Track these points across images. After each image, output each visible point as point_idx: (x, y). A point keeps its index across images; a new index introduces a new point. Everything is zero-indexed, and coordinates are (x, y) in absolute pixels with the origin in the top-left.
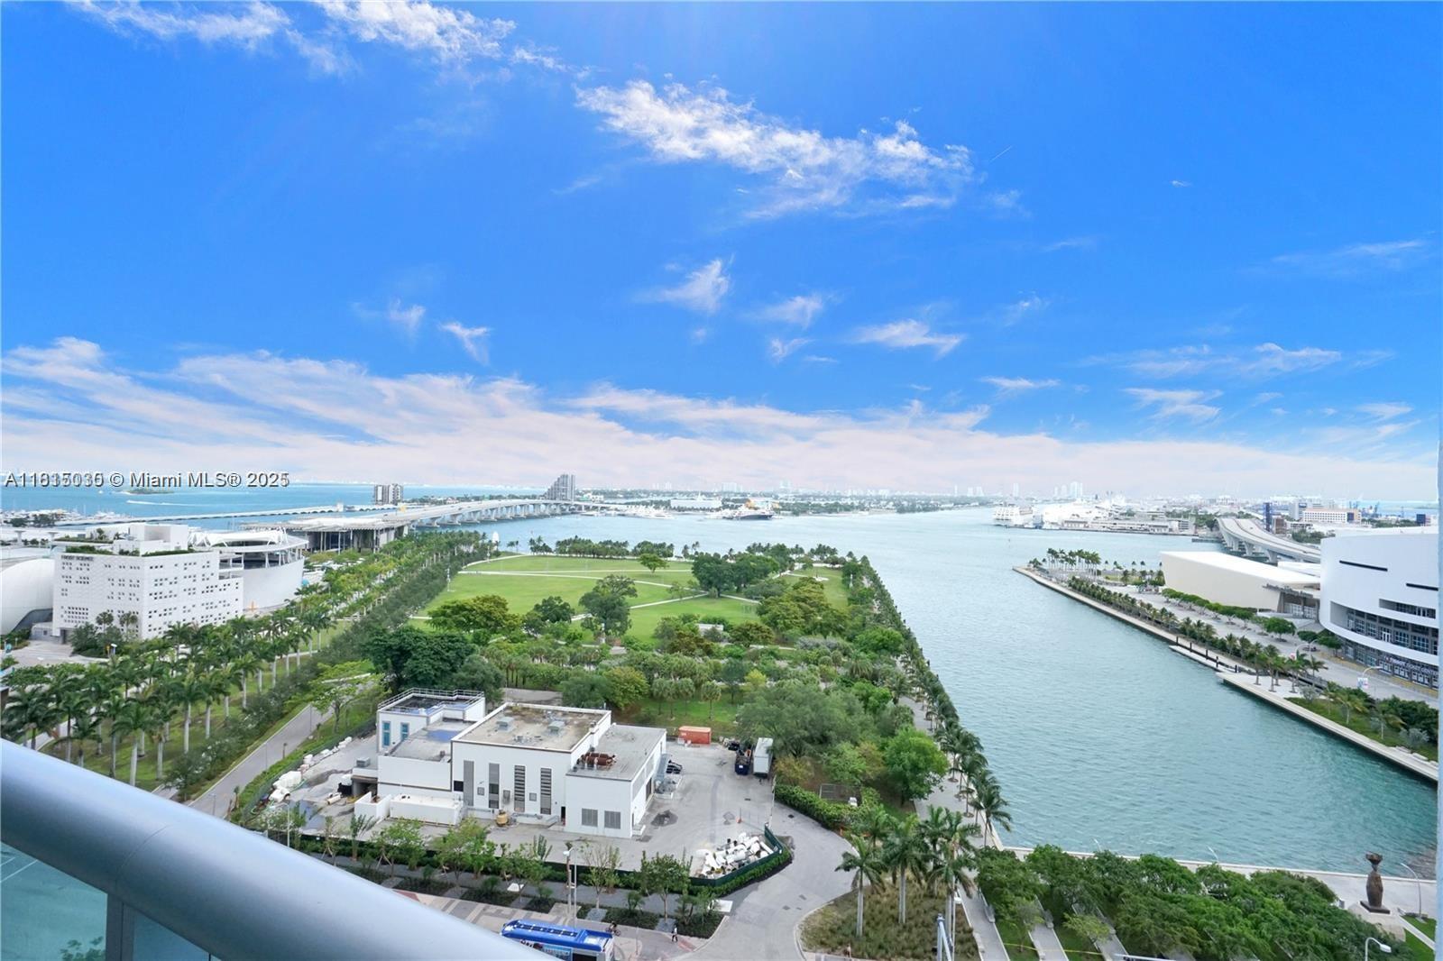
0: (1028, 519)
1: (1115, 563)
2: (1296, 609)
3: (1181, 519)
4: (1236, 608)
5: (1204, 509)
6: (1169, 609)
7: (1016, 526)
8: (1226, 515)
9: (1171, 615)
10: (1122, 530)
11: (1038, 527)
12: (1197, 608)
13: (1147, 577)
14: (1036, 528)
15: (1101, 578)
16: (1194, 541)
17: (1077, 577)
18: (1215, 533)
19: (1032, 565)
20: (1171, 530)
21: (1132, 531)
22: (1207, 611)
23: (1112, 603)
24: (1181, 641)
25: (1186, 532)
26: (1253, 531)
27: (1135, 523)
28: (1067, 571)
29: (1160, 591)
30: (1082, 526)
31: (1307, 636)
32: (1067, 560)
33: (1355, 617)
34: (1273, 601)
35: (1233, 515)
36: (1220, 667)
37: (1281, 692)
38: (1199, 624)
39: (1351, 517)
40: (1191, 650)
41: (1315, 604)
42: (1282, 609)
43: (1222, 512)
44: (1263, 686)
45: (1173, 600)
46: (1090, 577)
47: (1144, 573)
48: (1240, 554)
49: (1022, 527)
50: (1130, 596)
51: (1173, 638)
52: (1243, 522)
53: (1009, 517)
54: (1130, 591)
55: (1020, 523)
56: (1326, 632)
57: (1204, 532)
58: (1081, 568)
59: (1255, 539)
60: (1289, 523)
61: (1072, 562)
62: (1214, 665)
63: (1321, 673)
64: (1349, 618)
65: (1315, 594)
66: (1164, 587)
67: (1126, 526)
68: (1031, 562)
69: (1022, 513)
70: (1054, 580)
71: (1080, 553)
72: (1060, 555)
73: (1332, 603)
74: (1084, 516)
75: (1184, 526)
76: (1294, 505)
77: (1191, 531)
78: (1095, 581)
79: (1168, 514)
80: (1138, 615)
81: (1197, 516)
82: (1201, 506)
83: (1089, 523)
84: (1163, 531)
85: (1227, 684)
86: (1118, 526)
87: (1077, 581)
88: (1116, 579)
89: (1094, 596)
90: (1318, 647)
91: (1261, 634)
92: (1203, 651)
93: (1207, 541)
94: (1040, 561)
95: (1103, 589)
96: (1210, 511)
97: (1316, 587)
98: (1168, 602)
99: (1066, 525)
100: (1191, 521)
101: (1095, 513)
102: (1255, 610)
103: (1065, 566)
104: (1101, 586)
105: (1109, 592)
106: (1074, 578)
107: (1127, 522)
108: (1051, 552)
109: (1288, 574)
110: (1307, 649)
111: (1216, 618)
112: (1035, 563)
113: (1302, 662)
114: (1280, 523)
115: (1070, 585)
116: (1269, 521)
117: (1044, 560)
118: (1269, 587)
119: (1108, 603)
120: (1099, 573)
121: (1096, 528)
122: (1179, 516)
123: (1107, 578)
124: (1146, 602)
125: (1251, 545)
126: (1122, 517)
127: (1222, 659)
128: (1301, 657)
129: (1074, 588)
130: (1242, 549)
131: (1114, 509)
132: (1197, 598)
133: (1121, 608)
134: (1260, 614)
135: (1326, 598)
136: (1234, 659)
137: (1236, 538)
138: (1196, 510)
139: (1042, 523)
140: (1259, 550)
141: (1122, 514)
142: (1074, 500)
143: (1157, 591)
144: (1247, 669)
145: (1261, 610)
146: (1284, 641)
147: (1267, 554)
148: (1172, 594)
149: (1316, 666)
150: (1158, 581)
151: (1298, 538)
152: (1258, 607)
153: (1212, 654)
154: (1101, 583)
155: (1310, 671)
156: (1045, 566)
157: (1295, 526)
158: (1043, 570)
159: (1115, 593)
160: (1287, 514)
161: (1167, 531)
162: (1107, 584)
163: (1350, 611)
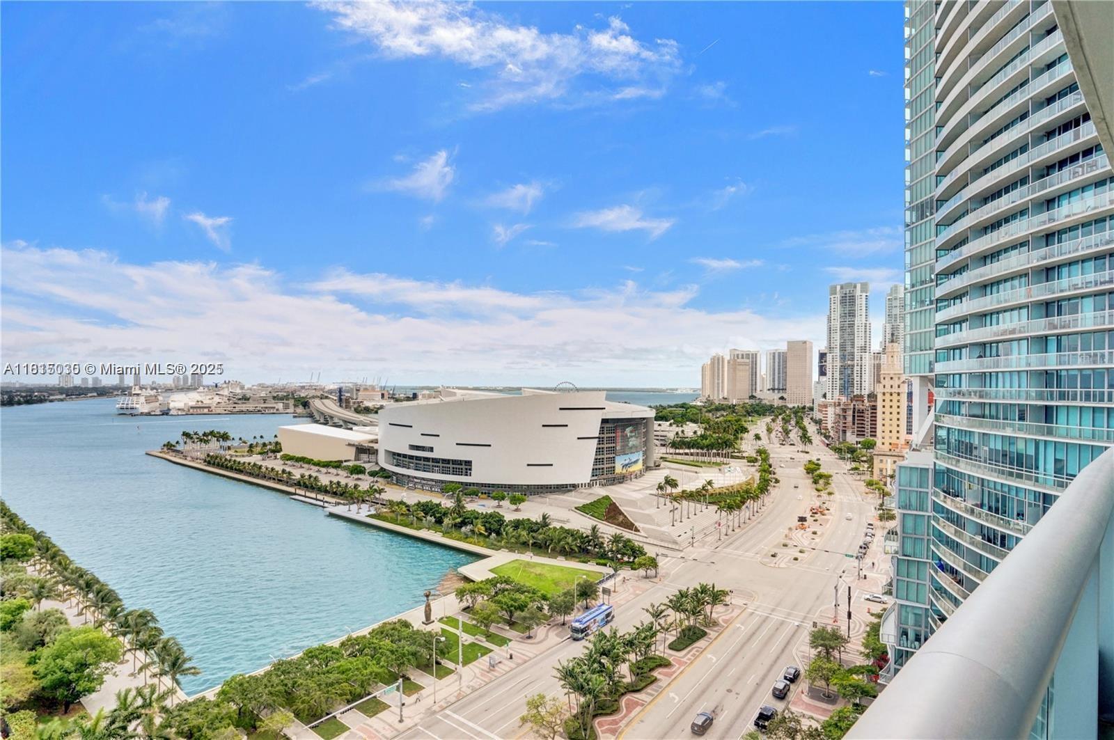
0: (155, 407)
1: (240, 439)
2: (364, 457)
3: (285, 401)
4: (331, 462)
5: (298, 393)
6: (288, 469)
7: (142, 414)
8: (314, 397)
9: (289, 473)
10: (241, 412)
11: (166, 413)
12: (306, 466)
13: (268, 447)
14: (163, 415)
15: (231, 452)
16: (295, 417)
17: (211, 454)
18: (308, 410)
19: (165, 449)
20: (277, 410)
21: (249, 412)
22: (312, 467)
23: (242, 472)
24: (298, 491)
25: (288, 411)
26: (331, 407)
27: (250, 406)
28: (198, 450)
29: (278, 457)
30: (206, 411)
31: (373, 474)
32: (201, 440)
33: (396, 457)
34: (350, 454)
35: (317, 397)
36: (326, 505)
37: (362, 512)
38: (310, 476)
39: (383, 395)
40: (305, 496)
41: (375, 452)
42: (357, 459)
43: (311, 395)
44: (353, 511)
45: (289, 462)
46: (222, 452)
47: (264, 445)
48: (326, 423)
49: (149, 414)
50: (257, 463)
51: (292, 490)
52: (324, 401)
53: (135, 406)
54: (255, 459)
55: (146, 411)
56: (382, 469)
57: (300, 410)
58: (214, 447)
59: (335, 413)
60: (352, 401)
61: (206, 442)
62: (321, 503)
63: (384, 496)
64: (394, 458)
65: (375, 446)
66: (282, 453)
67: (244, 409)
68: (164, 445)
69: (148, 401)
70: (189, 458)
71: (212, 433)
72: (195, 437)
73: (386, 450)
74: (207, 402)
75: (286, 407)
76: (352, 389)
77: (291, 410)
78: (227, 454)
79: (274, 398)
80: (264, 477)
81: (296, 400)
82: (295, 391)
83: (213, 408)
84: (272, 411)
85: (332, 515)
86: (237, 409)
87: (212, 457)
88: (244, 452)
89: (227, 468)
90: (379, 479)
91: (346, 477)
92: (313, 495)
93: (303, 417)
94: (174, 443)
95: (235, 461)
96: (303, 395)
97: (376, 441)
98: (285, 464)
99: (191, 411)
100: (291, 402)
101: (217, 399)
102: (341, 462)
103: (198, 446)
104: (233, 459)
105: (239, 463)
106: (208, 455)
107: (244, 405)
108: (186, 435)
109: (359, 435)
110: (373, 482)
111: (319, 471)
112: (169, 446)
113: (372, 491)
114: (347, 401)
115: (205, 461)
116: (340, 400)
117: (177, 442)
118: (349, 445)
119: (240, 471)
120: (229, 448)
121: (218, 412)
122: (282, 399)
123: (236, 451)
124: (270, 466)
125: (332, 418)
126: (240, 402)
127: (327, 498)
128: (371, 488)
129: (209, 463)
130: (327, 420)
131: (231, 395)
132: (305, 458)
133: (251, 474)
134: (345, 464)
135: (381, 448)
136: (333, 497)
137: (322, 413)
138: (293, 394)
139: (169, 410)
140: (336, 420)
141: (240, 399)
142: (196, 389)
143: (276, 457)
144: (342, 502)
145: (345, 461)
146: (360, 479)
147: (341, 423)
148: (287, 458)
149: (380, 491)
150: (277, 448)
151: (357, 411)
152: (343, 460)
153: (320, 497)
154: (231, 456)
155: (377, 496)
156: (178, 448)
157: (354, 403)
158: (178, 451)
159: (244, 463)
160: (349, 395)
161: (275, 411)
162: (236, 456)
163: (394, 454)
